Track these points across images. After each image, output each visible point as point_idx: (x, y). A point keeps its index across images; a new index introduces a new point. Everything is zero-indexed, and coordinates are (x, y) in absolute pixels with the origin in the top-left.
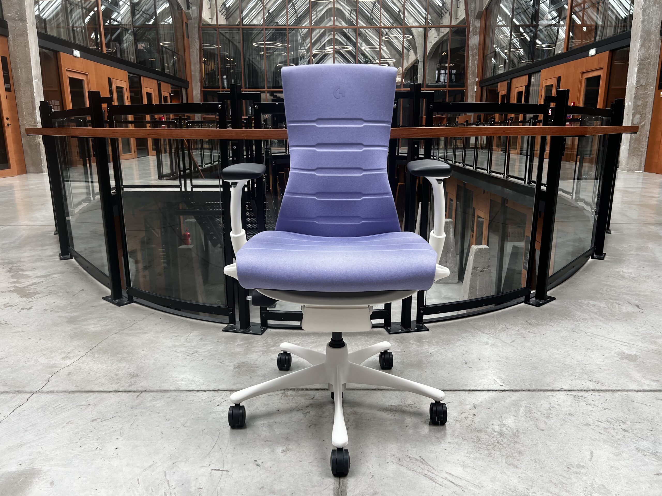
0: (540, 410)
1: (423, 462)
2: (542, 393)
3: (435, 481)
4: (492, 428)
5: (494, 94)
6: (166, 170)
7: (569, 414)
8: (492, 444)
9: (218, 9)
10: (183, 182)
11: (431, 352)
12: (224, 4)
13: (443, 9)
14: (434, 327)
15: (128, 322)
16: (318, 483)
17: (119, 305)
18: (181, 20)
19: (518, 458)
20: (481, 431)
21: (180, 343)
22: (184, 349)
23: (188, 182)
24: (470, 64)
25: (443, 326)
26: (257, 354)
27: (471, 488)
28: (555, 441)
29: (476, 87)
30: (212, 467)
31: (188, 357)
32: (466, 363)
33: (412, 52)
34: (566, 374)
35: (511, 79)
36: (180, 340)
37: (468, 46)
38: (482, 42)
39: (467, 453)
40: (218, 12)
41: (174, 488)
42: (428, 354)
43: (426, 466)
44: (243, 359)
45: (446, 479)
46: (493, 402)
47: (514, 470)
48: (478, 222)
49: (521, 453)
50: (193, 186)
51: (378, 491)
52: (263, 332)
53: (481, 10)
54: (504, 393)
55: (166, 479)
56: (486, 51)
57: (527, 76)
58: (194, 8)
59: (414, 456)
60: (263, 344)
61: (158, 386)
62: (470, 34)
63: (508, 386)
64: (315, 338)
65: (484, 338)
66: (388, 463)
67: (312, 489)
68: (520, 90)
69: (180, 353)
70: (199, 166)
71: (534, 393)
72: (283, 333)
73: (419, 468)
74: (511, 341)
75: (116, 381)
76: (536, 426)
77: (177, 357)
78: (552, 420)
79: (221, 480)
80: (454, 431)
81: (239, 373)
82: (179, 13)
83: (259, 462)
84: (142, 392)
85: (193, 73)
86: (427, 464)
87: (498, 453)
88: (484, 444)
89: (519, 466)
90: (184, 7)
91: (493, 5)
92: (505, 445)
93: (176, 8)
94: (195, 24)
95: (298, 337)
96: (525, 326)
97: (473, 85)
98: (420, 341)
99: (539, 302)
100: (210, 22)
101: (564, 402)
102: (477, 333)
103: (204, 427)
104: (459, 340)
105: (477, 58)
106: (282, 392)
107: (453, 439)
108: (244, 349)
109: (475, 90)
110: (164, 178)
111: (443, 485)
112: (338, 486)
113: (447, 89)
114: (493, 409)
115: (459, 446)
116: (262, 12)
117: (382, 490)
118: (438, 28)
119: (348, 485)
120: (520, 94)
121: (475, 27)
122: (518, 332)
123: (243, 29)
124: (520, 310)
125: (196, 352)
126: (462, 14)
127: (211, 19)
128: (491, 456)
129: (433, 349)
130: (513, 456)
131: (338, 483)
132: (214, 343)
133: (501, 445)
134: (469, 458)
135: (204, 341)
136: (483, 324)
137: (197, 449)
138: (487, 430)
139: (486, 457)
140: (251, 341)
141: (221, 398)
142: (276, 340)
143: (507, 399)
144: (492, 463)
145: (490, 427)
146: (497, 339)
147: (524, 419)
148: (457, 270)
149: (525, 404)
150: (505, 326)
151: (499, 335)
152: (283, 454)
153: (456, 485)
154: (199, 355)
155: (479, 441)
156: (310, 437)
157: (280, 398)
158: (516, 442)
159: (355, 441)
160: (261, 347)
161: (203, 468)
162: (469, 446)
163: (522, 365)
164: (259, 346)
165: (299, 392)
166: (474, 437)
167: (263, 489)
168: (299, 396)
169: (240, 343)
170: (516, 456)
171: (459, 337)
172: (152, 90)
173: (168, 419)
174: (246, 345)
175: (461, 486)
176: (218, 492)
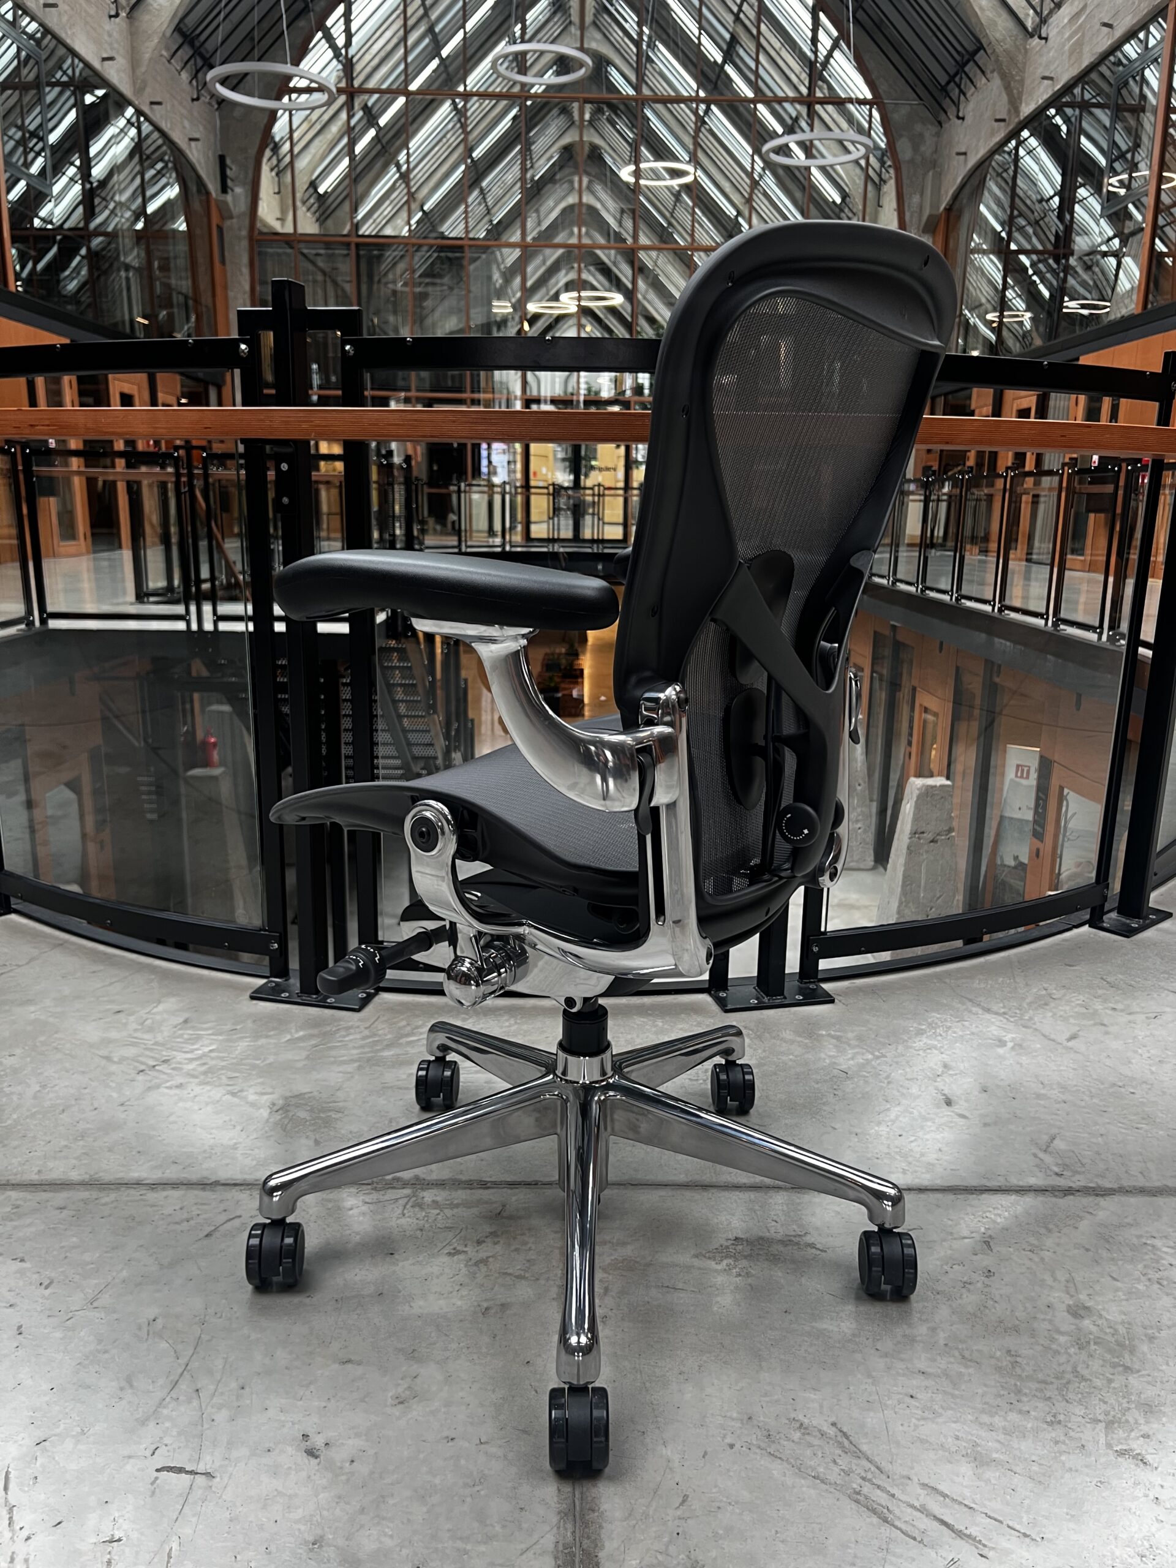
1: (846, 1443)
3: (890, 1517)
4: (1050, 1321)
6: (156, 581)
8: (1057, 1378)
9: (299, 195)
10: (193, 608)
11: (843, 1067)
12: (313, 185)
13: (842, 211)
14: (846, 993)
16: (504, 1527)
18: (205, 220)
19: (1145, 1429)
20: (1016, 1330)
21: (124, 1034)
22: (131, 1052)
23: (207, 608)
25: (873, 990)
26: (341, 1069)
27: (1007, 1545)
30: (160, 1461)
31: (141, 1077)
32: (949, 1103)
36: (125, 1024)
39: (983, 1411)
40: (299, 204)
41: (28, 1538)
42: (835, 1071)
43: (855, 1461)
44: (302, 1086)
45: (923, 1510)
46: (1043, 1231)
47: (1138, 1473)
48: (924, 721)
49: (1149, 1409)
50: (219, 618)
51: (701, 1558)
52: (366, 1002)
53: (935, 212)
54: (1070, 1197)
55: (7, 1500)
58: (238, 190)
59: (815, 1423)
60: (364, 1038)
61: (36, 1169)
63: (1077, 1177)
64: (512, 1021)
65: (994, 1026)
66: (732, 1446)
67: (482, 1548)
68: (1028, 405)
69: (119, 1062)
71: (1160, 1201)
72: (423, 1005)
73: (832, 1465)
74: (1067, 1035)
77: (110, 1074)
79: (186, 1510)
80: (933, 1330)
81: (285, 1128)
82: (201, 202)
83: (318, 1441)
86: (859, 1454)
87: (1079, 1410)
88: (1030, 1378)
89: (1149, 1458)
90: (213, 187)
91: (965, 201)
93: (194, 188)
94: (240, 229)
96: (1100, 992)
98: (810, 1030)
99: (1128, 925)
100: (278, 227)
102: (970, 1012)
103: (152, 1312)
104: (920, 1033)
106: (407, 1191)
107: (933, 1360)
108: (304, 1054)
110: (152, 599)
111: (916, 1534)
112: (569, 1539)
114: (1046, 1255)
115: (954, 1385)
116: (406, 208)
117: (714, 1554)
122: (1085, 1011)
123: (358, 245)
124: (1079, 945)
125: (164, 1061)
127: (282, 220)
128: (1059, 1422)
129: (848, 1060)
130: (1127, 1421)
131: (569, 1526)
132: (221, 1034)
133: (1086, 1380)
134: (991, 1428)
135: (193, 1028)
136: (982, 985)
137: (122, 1389)
138: (1035, 1325)
139: (1045, 1426)
140: (328, 1028)
141: (222, 1209)
142: (400, 1028)
143: (1082, 1218)
144: (1064, 1447)
145: (1042, 1317)
146: (1029, 1031)
147: (1141, 1287)
148: (870, 837)
149: (1139, 1237)
150: (1044, 992)
151: (1031, 1019)
152: (397, 1411)
153: (960, 1534)
154: (173, 1069)
155: (1013, 1367)
156: (484, 1350)
157: (400, 1211)
158: (1127, 1369)
159: (626, 1363)
160: (354, 1048)
161: (132, 1461)
162: (985, 1385)
163: (1111, 1109)
164: (351, 1045)
165: (460, 1192)
166: (998, 1354)
167: (321, 1547)
168: (457, 1206)
169: (296, 1036)
170: (1136, 1422)
171: (920, 1024)
172: (135, 387)
173: (46, 1283)
174: (313, 1042)
175: (974, 1539)
176: (170, 1557)
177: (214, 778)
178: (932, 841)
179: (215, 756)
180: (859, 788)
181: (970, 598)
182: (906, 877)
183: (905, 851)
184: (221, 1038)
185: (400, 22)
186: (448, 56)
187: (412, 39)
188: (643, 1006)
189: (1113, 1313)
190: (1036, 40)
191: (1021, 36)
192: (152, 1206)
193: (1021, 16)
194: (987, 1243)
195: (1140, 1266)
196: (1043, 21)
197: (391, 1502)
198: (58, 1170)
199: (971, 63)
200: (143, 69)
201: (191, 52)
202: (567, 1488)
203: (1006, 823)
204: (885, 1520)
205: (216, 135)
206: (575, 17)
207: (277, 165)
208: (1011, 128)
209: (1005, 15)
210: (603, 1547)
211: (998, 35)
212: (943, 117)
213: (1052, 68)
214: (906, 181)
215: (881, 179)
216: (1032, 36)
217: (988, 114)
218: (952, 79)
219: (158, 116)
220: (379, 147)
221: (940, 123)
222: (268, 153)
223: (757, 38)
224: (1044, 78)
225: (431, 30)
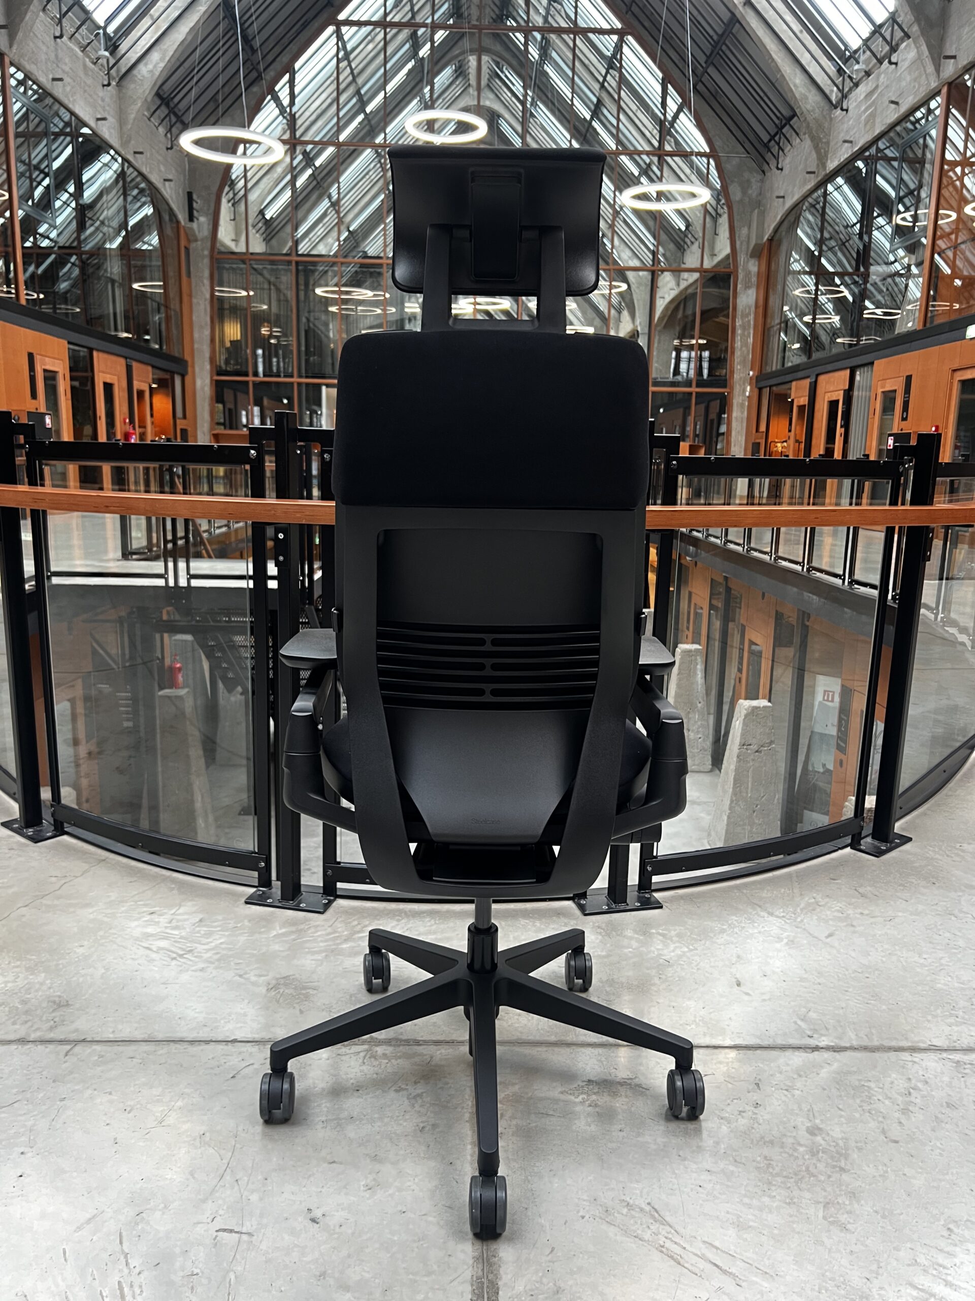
0: (889, 1095)
1: (656, 1215)
2: (892, 1054)
3: (682, 1261)
4: (795, 1137)
5: (782, 403)
6: (139, 540)
7: (949, 1105)
8: (796, 1174)
9: (250, 221)
10: (171, 565)
11: (666, 958)
12: (262, 213)
13: (686, 236)
14: (672, 900)
15: (54, 879)
16: (439, 1266)
17: (36, 839)
18: (175, 242)
19: (848, 1208)
20: (772, 1143)
21: (159, 930)
22: (163, 944)
23: (182, 565)
24: (738, 344)
25: (691, 897)
26: (314, 957)
27: (754, 1279)
28: (921, 1168)
29: (748, 388)
30: (218, 1225)
31: (174, 962)
32: (739, 985)
33: (625, 314)
34: (939, 1011)
35: (817, 375)
36: (158, 923)
37: (735, 308)
38: (761, 302)
39: (745, 1196)
40: (250, 228)
41: (139, 1273)
42: (661, 961)
43: (662, 1227)
44: (285, 970)
45: (703, 1257)
46: (795, 1076)
47: (843, 1234)
48: (751, 652)
49: (853, 1195)
50: (191, 576)
51: (562, 1285)
52: (327, 906)
53: (759, 242)
54: (816, 1053)
55: (123, 1251)
56: (769, 320)
57: (848, 371)
58: (202, 219)
59: (637, 1203)
60: (328, 934)
61: (111, 1030)
62: (739, 286)
63: (823, 1038)
64: (433, 922)
65: (774, 926)
66: (583, 1217)
67: (426, 1279)
68: (834, 398)
69: (157, 952)
70: (205, 531)
71: (877, 1055)
72: (368, 909)
73: (647, 1230)
74: (827, 934)
75: (24, 1018)
76: (884, 1132)
77: (152, 961)
78: (913, 1119)
79: (238, 1256)
80: (717, 1143)
81: (278, 1002)
82: (172, 228)
83: (317, 1213)
84: (77, 1042)
85: (196, 346)
86: (664, 1222)
87: (807, 1195)
88: (778, 1175)
89: (849, 1226)
90: (182, 217)
91: (784, 233)
92: (822, 1178)
93: (166, 217)
94: (203, 250)
95: (398, 920)
96: (853, 900)
97: (744, 384)
98: (644, 930)
99: (879, 848)
100: (232, 246)
101: (936, 1077)
103: (203, 1129)
104: (723, 931)
105: (752, 332)
106: (366, 1047)
107: (716, 1163)
108: (286, 946)
109: (747, 394)
110: (134, 557)
111: (697, 1271)
112: (480, 1273)
113: (694, 389)
114: (797, 1092)
115: (728, 1179)
116: (336, 229)
117: (570, 1282)
118: (677, 271)
119: (502, 1271)
120: (833, 404)
121: (748, 274)
122: (840, 914)
123: (297, 263)
124: (842, 862)
125: (190, 951)
126: (723, 248)
127: (236, 241)
128: (794, 1203)
129: (671, 951)
130: (838, 1203)
131: (480, 1266)
132: (227, 930)
133: (814, 1176)
134: (750, 1206)
135: (205, 926)
136: (769, 895)
137: (188, 1179)
138: (784, 1140)
139: (784, 1205)
140: (302, 927)
141: (240, 1059)
142: (354, 926)
143: (822, 1067)
144: (796, 1219)
145: (789, 1134)
146: (799, 930)
147: (857, 1115)
148: (708, 744)
149: (860, 1080)
150: (813, 900)
151: (802, 921)
152: (367, 1195)
153: (725, 1272)
154: (196, 957)
155: (768, 1168)
156: (422, 1155)
157: (361, 1061)
158: (842, 1170)
159: (515, 1164)
160: (322, 941)
161: (200, 1225)
162: (748, 1179)
163: (850, 990)
164: (320, 939)
165: (401, 1048)
166: (759, 1159)
167: (324, 1278)
168: (400, 1058)
169: (280, 932)
170: (844, 1203)
171: (723, 925)
172: (116, 377)
173: (128, 1109)
174: (293, 937)
175: (734, 1275)
176: (230, 1285)
177: (180, 698)
178: (757, 751)
179: (180, 678)
180: (699, 705)
181: (785, 559)
182: (736, 780)
183: (735, 759)
184: (227, 933)
185: (334, 86)
186: (371, 112)
187: (343, 99)
188: (526, 910)
189: (837, 1132)
190: (839, 111)
191: (827, 107)
192: (193, 1056)
193: (827, 92)
194: (757, 1085)
195: (858, 1101)
196: (845, 96)
197: (367, 1251)
198: (126, 1031)
199: (788, 126)
200: (129, 127)
201: (166, 112)
202: (478, 1244)
203: (816, 738)
204: (679, 1263)
205: (185, 176)
206: (473, 80)
207: (233, 198)
208: (819, 178)
209: (814, 91)
210: (501, 1279)
211: (809, 107)
212: (766, 167)
213: (852, 133)
214: (736, 217)
215: (717, 213)
216: (836, 107)
217: (801, 167)
218: (772, 138)
219: (140, 162)
220: (315, 183)
221: (763, 172)
222: (227, 189)
223: (618, 102)
224: (845, 141)
225: (358, 92)
